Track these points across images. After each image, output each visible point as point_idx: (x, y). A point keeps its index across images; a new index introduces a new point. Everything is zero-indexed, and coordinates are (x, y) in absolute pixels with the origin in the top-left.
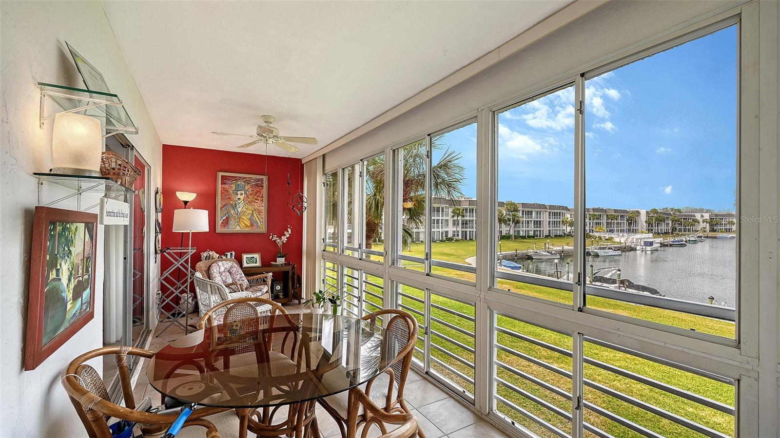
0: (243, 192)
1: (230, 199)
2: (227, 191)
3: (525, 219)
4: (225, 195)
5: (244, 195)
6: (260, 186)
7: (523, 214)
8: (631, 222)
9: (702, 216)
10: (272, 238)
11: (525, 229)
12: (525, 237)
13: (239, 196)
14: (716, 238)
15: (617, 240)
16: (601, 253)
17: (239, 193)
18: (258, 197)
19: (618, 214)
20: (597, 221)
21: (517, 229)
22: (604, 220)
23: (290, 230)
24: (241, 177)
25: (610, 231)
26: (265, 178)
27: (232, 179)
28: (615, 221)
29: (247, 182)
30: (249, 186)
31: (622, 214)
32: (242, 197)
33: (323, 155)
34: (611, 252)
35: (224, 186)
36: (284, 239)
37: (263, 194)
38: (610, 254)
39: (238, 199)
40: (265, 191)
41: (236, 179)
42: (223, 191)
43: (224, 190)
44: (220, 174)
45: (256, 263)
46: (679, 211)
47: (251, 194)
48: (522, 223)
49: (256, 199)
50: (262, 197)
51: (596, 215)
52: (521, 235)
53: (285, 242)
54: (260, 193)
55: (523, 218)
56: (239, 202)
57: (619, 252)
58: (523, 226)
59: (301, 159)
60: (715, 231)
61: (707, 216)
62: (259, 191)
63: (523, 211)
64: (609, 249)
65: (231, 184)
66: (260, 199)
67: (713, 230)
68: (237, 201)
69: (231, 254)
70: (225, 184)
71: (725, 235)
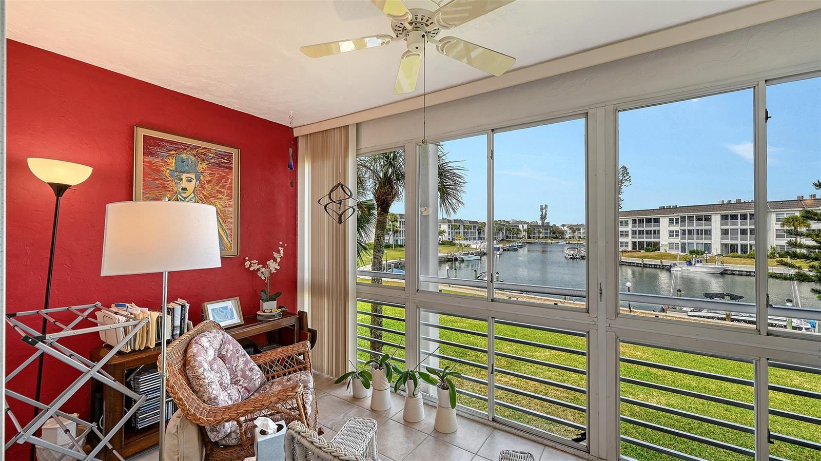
0: (193, 176)
1: (165, 187)
2: (158, 171)
3: (402, 229)
4: (154, 179)
5: (194, 181)
6: (227, 168)
7: (400, 224)
8: (481, 232)
9: (523, 227)
10: (250, 266)
11: (402, 238)
12: (402, 245)
13: (184, 184)
14: (531, 243)
15: (474, 246)
16: (466, 258)
17: (184, 176)
18: (223, 187)
19: (472, 225)
20: (457, 231)
21: (396, 238)
22: (462, 230)
23: (281, 249)
24: (188, 146)
25: (467, 239)
26: (235, 153)
27: (169, 146)
28: (470, 231)
29: (201, 156)
30: (204, 165)
31: (475, 225)
32: (191, 186)
33: (357, 124)
34: (473, 257)
35: (150, 159)
36: (273, 266)
37: (231, 183)
38: (472, 259)
39: (183, 189)
40: (234, 177)
41: (178, 147)
42: (148, 171)
43: (150, 167)
44: (141, 133)
45: (232, 317)
46: (508, 222)
47: (209, 182)
48: (400, 233)
49: (220, 192)
50: (230, 188)
51: (456, 226)
52: (399, 244)
53: (274, 271)
54: (227, 180)
55: (400, 228)
56: (184, 195)
57: (478, 257)
58: (400, 235)
59: (292, 129)
60: (530, 238)
61: (526, 226)
62: (224, 177)
63: (400, 222)
64: (471, 254)
65: (167, 157)
66: (225, 191)
67: (529, 238)
68: (180, 193)
69: (183, 306)
70: (152, 154)
71: (537, 241)
